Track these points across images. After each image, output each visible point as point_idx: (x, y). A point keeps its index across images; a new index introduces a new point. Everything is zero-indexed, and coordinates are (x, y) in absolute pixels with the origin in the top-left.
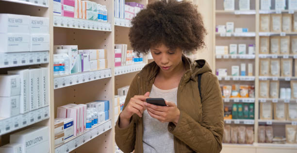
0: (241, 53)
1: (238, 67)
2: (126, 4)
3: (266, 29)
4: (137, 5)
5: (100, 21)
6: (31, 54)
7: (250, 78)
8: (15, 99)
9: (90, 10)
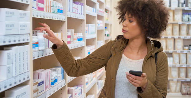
2: (73, 3)
4: (80, 3)
5: (59, 14)
6: (19, 36)
8: (10, 67)
9: (53, 6)
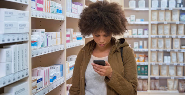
0: (140, 34)
1: (138, 43)
2: (72, 3)
3: (155, 19)
4: (79, 4)
5: (58, 14)
6: (18, 35)
7: (145, 50)
8: (9, 64)
9: (52, 6)
